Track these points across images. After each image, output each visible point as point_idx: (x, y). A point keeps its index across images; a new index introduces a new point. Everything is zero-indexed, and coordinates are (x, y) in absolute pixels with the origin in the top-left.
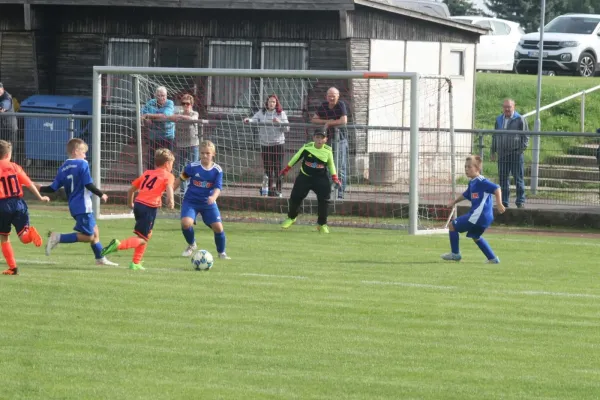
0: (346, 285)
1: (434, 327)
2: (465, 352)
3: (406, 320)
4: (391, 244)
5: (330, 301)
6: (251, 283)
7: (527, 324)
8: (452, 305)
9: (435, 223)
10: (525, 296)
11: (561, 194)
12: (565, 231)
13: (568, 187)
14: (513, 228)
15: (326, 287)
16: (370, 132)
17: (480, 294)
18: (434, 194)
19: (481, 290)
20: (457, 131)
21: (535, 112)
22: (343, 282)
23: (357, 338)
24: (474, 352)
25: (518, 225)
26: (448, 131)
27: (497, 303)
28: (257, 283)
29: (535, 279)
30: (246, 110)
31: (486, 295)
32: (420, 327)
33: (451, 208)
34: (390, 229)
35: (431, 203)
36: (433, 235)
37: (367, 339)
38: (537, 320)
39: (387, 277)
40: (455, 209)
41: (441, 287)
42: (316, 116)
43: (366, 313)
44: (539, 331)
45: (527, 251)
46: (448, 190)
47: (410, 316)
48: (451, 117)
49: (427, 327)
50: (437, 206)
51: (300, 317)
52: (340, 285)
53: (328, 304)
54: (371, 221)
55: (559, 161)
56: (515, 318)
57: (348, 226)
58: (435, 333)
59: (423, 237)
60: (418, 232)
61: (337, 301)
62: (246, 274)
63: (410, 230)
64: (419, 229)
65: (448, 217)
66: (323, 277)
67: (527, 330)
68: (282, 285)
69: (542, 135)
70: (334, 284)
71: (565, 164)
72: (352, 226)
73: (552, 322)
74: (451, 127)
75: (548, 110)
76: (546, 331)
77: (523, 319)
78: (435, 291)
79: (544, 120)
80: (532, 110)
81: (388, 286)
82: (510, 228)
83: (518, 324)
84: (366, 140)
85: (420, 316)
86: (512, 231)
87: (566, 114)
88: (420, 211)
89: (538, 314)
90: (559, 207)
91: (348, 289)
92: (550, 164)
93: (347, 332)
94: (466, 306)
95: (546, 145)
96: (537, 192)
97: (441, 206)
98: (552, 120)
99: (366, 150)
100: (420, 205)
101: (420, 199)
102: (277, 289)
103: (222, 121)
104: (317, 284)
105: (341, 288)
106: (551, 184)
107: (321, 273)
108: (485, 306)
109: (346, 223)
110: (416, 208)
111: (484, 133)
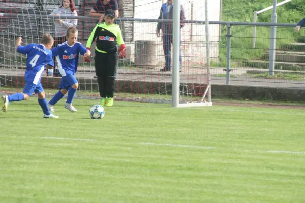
0: (126, 146)
1: (201, 177)
2: (228, 195)
3: (178, 172)
4: (158, 114)
5: (117, 157)
6: (50, 144)
7: (274, 175)
8: (213, 160)
9: (194, 99)
10: (271, 154)
11: (295, 75)
12: (298, 104)
13: (299, 69)
14: (256, 103)
15: (111, 147)
16: (136, 24)
17: (235, 153)
18: (193, 75)
19: (235, 150)
20: (211, 23)
21: (272, 7)
22: (124, 143)
23: (142, 185)
24: (234, 196)
25: (260, 100)
26: (204, 23)
27: (249, 160)
28: (56, 145)
29: (278, 142)
30: (32, 5)
31: (240, 154)
32: (190, 177)
33: (206, 85)
34: (156, 102)
35: (190, 82)
36: (192, 107)
37: (150, 186)
38: (282, 172)
39: (159, 140)
40: (209, 87)
41: (203, 148)
42: (93, 10)
43: (146, 166)
44: (284, 181)
45: (269, 120)
46: (204, 71)
47: (181, 168)
48: (206, 12)
49: (196, 177)
50: (195, 84)
51: (94, 169)
52: (123, 146)
53: (115, 160)
54: (140, 97)
55: (291, 48)
56: (265, 171)
57: (122, 100)
58: (203, 181)
59: (184, 109)
60: (179, 105)
61: (122, 158)
62: (46, 137)
63: (173, 103)
64: (181, 102)
65: (203, 93)
66: (108, 140)
67: (276, 180)
68: (76, 145)
69: (278, 26)
70: (117, 145)
71: (296, 51)
72: (125, 100)
73: (295, 173)
74: (207, 19)
75: (282, 5)
76: (290, 180)
77: (271, 171)
78: (198, 150)
79: (279, 14)
80: (269, 5)
81: (161, 146)
82: (253, 103)
83: (268, 175)
84: (132, 31)
85: (189, 169)
86: (255, 105)
87: (298, 9)
88: (181, 88)
89: (282, 168)
90: (294, 85)
91: (129, 148)
92: (284, 50)
93: (133, 180)
94: (225, 162)
95: (280, 35)
96: (274, 73)
97: (198, 85)
98: (286, 14)
99: (132, 38)
100: (181, 84)
101: (181, 79)
102: (71, 149)
103: (18, 14)
104: (103, 144)
105: (124, 148)
106: (285, 67)
107: (105, 136)
108: (240, 162)
109: (120, 98)
110: (178, 86)
111: (231, 25)
